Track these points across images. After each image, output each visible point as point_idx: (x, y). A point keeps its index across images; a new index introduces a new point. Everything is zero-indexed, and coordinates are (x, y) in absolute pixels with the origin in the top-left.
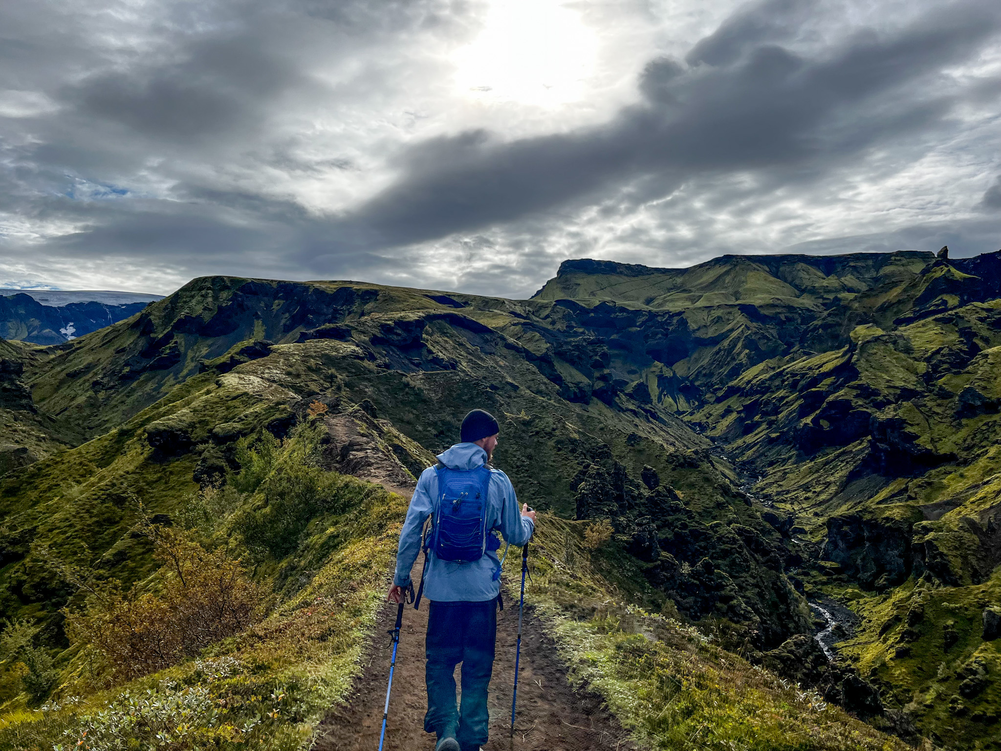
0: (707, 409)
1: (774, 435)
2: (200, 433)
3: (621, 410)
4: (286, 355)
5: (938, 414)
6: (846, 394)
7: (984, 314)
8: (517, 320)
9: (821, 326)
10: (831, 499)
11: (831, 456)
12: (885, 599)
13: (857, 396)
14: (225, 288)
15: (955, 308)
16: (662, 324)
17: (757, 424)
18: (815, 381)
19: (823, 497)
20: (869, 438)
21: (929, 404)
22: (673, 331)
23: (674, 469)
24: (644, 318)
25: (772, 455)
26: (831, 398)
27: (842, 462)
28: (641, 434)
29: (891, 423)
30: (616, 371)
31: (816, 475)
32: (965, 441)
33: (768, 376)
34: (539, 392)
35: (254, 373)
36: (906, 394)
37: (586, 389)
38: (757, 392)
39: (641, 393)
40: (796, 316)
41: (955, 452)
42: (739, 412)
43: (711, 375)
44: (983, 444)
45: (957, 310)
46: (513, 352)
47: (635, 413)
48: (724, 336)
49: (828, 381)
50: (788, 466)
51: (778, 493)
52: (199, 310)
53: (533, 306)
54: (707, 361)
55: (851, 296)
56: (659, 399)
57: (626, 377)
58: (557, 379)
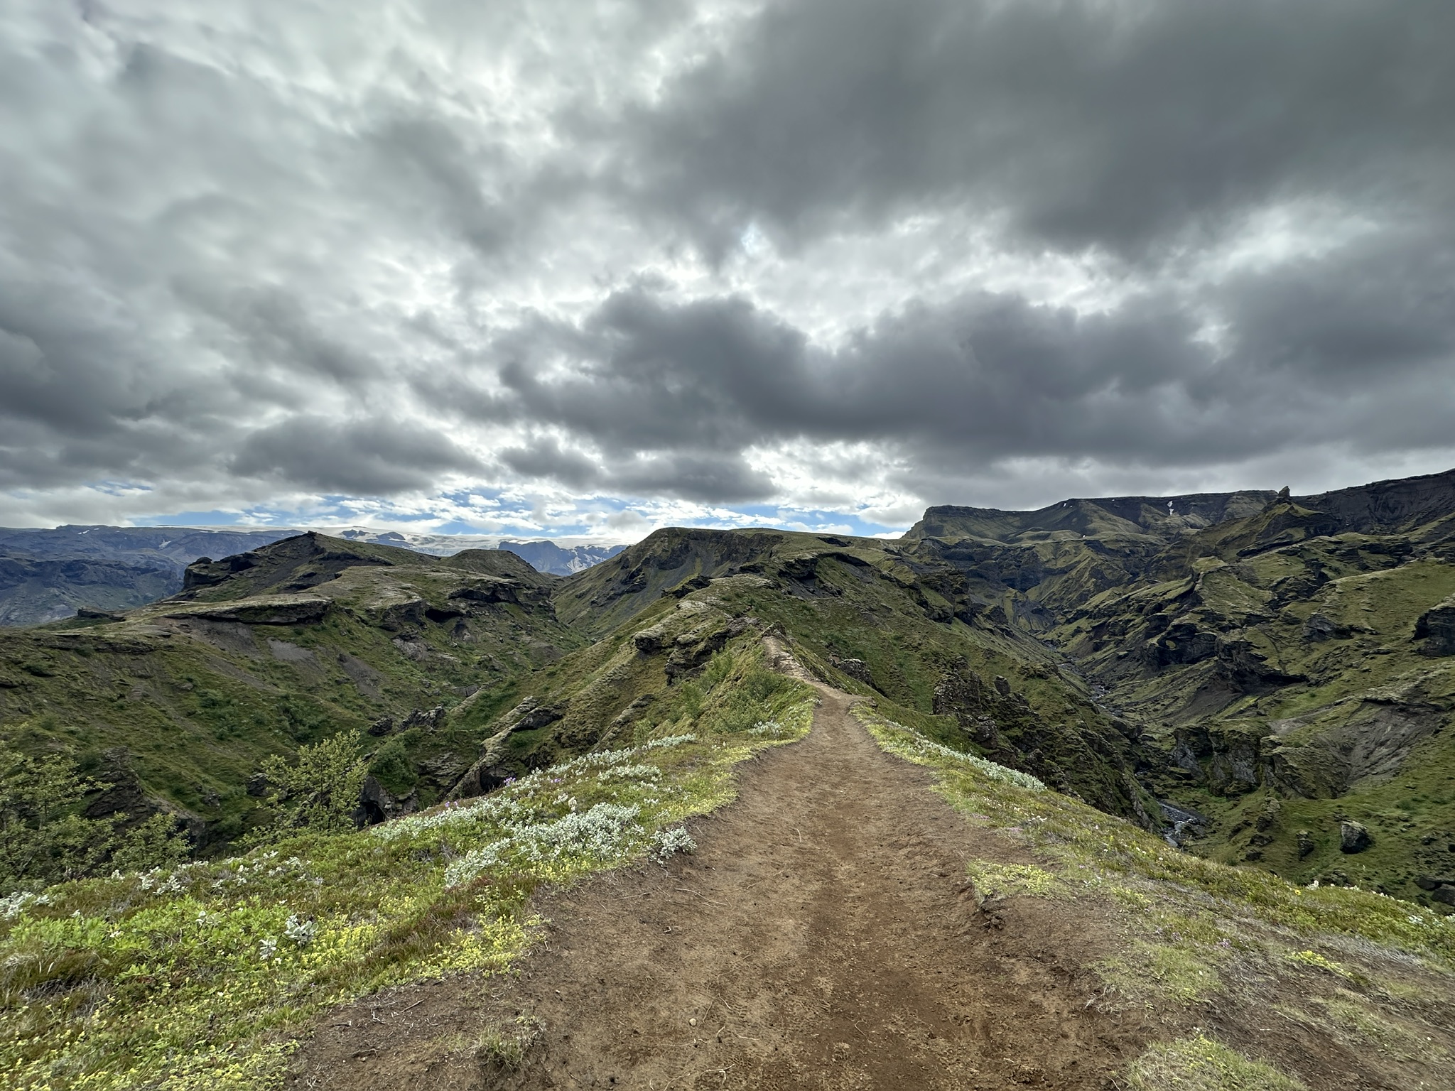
0: (1058, 629)
1: (1122, 653)
2: (667, 641)
3: (979, 628)
4: (721, 587)
5: (1285, 638)
6: (1190, 618)
7: (1333, 547)
8: (889, 556)
9: (1164, 558)
10: (1180, 712)
11: (1178, 674)
12: (1236, 805)
13: (1202, 620)
14: (677, 535)
15: (1301, 541)
16: (1015, 558)
17: (1105, 644)
18: (1159, 607)
19: (1170, 710)
20: (1216, 658)
21: (1275, 629)
22: (1026, 563)
23: (1025, 680)
24: (1000, 552)
25: (1121, 670)
26: (1176, 622)
27: (1190, 678)
28: (996, 649)
29: (1235, 645)
30: (976, 597)
31: (1164, 690)
32: (1316, 663)
33: (1114, 602)
34: (908, 613)
35: (700, 599)
36: (1251, 620)
37: (948, 611)
38: (1104, 616)
39: (997, 614)
40: (1140, 549)
41: (1305, 673)
42: (1088, 632)
43: (1062, 599)
44: (1336, 667)
45: (1302, 543)
46: (887, 581)
47: (991, 631)
48: (1071, 567)
49: (1173, 606)
50: (1137, 681)
51: (1127, 705)
52: (659, 551)
53: (904, 544)
54: (1057, 587)
55: (1194, 531)
56: (1015, 620)
57: (985, 601)
58: (923, 603)
